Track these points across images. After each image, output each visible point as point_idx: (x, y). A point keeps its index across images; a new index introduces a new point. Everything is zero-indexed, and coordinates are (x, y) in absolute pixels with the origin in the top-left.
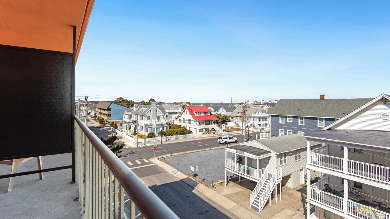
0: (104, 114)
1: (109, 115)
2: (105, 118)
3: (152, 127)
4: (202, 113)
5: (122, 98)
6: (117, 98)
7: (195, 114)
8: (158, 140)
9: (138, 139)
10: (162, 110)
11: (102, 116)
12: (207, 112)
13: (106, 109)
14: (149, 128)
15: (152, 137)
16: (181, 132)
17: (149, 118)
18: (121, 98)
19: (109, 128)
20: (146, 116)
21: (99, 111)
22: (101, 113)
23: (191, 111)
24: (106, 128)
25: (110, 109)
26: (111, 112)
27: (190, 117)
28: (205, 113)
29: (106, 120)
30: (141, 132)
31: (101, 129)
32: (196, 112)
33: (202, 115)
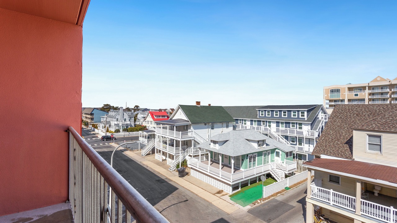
0: (88, 118)
1: (92, 119)
2: (89, 121)
3: (119, 126)
4: (160, 116)
5: (109, 105)
6: (104, 105)
7: (155, 117)
8: (122, 134)
9: (106, 133)
10: (131, 114)
11: (87, 120)
12: (165, 116)
13: (90, 113)
14: (117, 126)
15: (118, 132)
16: (140, 129)
17: (117, 119)
18: (107, 105)
19: (91, 129)
20: (116, 118)
21: (85, 115)
22: (86, 118)
23: (152, 115)
24: (89, 129)
25: (93, 114)
26: (94, 116)
27: (152, 120)
28: (163, 116)
29: (90, 123)
30: (110, 129)
31: (85, 129)
32: (155, 116)
33: (160, 118)
